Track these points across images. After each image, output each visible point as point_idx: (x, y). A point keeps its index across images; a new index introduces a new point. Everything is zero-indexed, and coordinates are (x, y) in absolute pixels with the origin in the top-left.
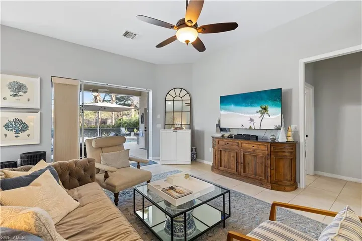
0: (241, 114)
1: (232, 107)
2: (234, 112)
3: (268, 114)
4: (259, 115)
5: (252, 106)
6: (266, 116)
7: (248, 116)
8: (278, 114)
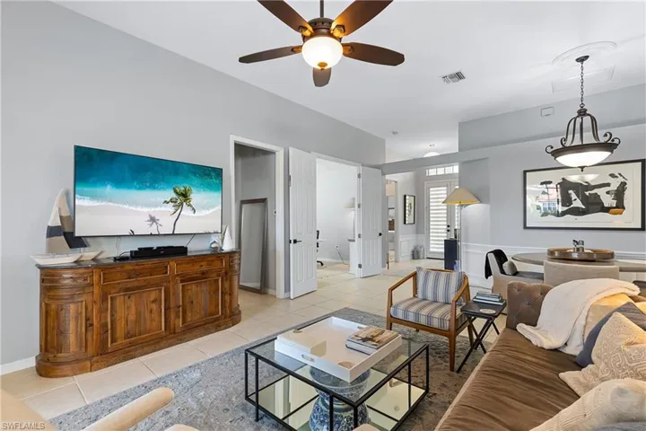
0: (126, 207)
1: (109, 189)
2: (110, 201)
3: (190, 205)
4: (170, 208)
5: (154, 188)
6: (186, 211)
7: (146, 210)
8: (213, 207)
